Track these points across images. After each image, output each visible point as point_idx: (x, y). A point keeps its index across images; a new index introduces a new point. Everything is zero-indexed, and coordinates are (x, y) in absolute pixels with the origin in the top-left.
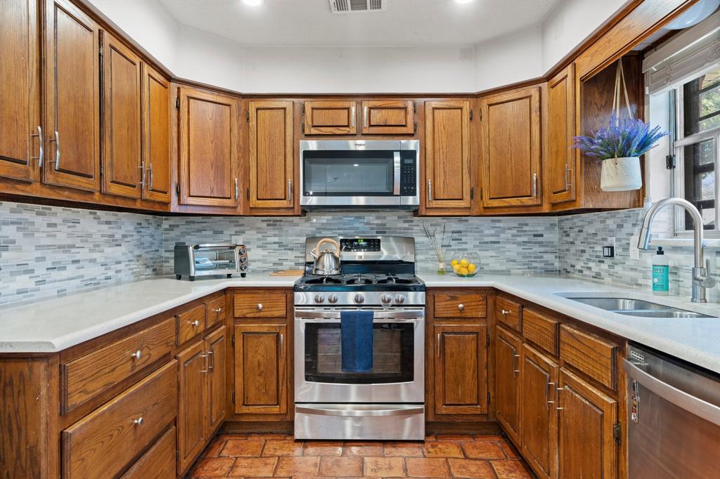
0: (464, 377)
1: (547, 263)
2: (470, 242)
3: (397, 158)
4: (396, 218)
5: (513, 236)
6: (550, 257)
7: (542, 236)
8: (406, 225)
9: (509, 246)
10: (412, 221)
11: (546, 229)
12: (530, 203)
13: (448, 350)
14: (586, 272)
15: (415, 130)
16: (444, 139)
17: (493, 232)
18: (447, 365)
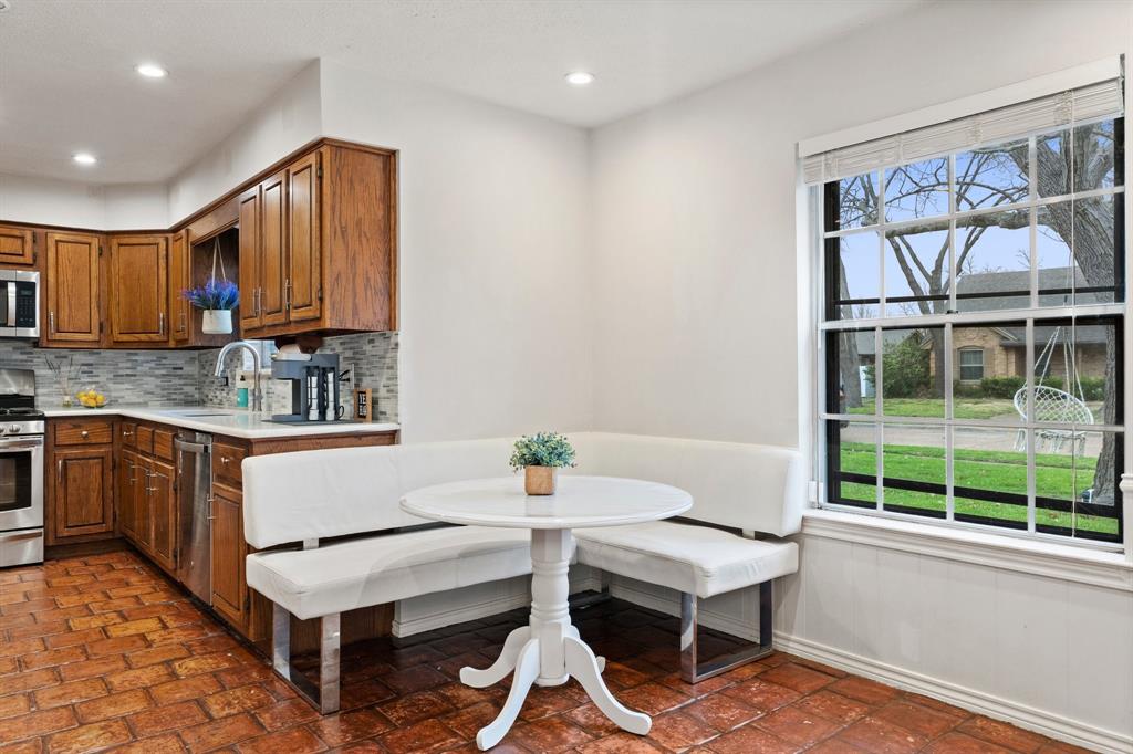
1: (187, 395)
2: (103, 376)
3: (12, 288)
4: (11, 349)
5: (151, 368)
6: (189, 389)
7: (181, 369)
8: (24, 357)
9: (146, 379)
10: (31, 353)
11: (186, 362)
13: (70, 475)
15: (35, 260)
16: (70, 273)
17: (129, 365)
18: (69, 490)
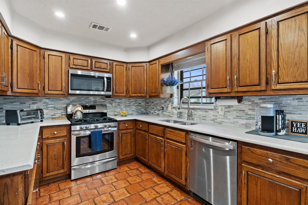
0: (127, 146)
1: (142, 111)
2: (122, 106)
3: (105, 79)
4: (100, 98)
5: (134, 104)
6: (142, 110)
7: (141, 104)
8: (103, 101)
9: (132, 107)
10: (105, 99)
11: (142, 102)
12: (144, 95)
13: (123, 139)
14: (154, 113)
15: (110, 71)
16: (119, 75)
17: (129, 103)
